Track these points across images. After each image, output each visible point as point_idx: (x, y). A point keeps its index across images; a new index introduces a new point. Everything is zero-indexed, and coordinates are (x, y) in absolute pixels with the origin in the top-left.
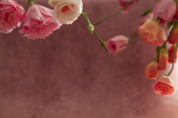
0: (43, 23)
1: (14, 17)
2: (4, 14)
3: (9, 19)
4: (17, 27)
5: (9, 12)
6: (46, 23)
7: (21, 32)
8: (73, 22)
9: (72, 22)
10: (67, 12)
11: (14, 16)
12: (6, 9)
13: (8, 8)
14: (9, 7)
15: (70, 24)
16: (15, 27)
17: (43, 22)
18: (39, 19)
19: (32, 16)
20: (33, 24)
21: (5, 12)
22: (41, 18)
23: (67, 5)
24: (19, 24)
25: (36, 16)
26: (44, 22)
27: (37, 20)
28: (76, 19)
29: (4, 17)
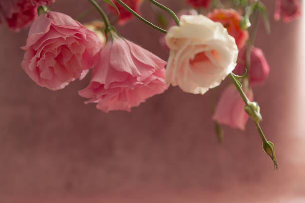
0: (137, 81)
1: (76, 56)
2: (57, 46)
3: (65, 61)
4: (77, 79)
5: (69, 44)
6: (143, 81)
7: (84, 93)
8: (207, 89)
9: (204, 91)
10: (199, 65)
11: (78, 54)
12: (65, 38)
13: (68, 35)
14: (72, 34)
15: (200, 95)
16: (73, 79)
17: (136, 78)
18: (129, 71)
19: (114, 62)
20: (113, 81)
21: (61, 44)
22: (133, 70)
23: (206, 49)
24: (84, 74)
25: (122, 63)
26: (138, 79)
27: (125, 72)
28: (216, 84)
29: (57, 54)
